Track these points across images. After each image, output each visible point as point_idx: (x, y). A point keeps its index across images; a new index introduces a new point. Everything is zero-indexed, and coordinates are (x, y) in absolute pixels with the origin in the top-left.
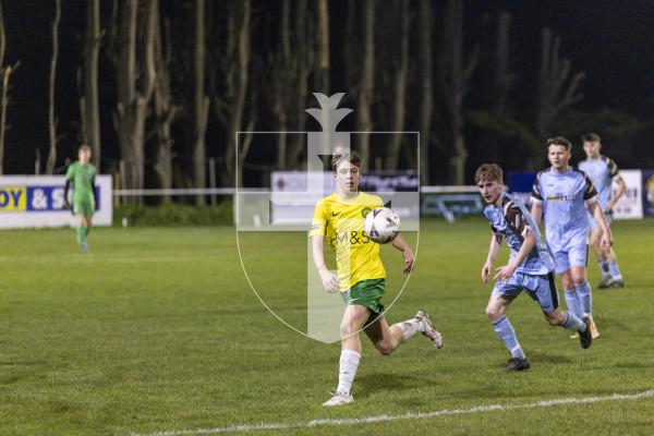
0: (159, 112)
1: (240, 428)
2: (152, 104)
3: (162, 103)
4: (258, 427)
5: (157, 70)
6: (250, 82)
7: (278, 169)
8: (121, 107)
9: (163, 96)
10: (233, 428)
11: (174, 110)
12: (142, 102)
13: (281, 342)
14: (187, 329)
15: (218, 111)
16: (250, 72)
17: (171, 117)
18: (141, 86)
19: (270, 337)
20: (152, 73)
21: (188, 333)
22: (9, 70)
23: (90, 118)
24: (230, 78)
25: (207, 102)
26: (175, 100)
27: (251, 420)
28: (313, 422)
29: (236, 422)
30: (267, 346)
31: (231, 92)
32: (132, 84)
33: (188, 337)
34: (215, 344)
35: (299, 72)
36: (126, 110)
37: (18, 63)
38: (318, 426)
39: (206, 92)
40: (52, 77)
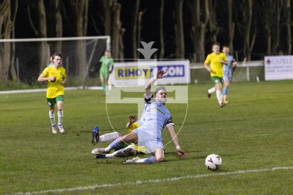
0: (211, 30)
1: (239, 172)
2: (208, 27)
3: (213, 26)
4: (248, 171)
5: (210, 11)
6: (253, 15)
7: (267, 55)
8: (193, 29)
9: (213, 23)
10: (236, 172)
11: (218, 29)
12: (203, 26)
13: (263, 133)
14: (220, 128)
15: (239, 29)
16: (253, 10)
17: (217, 33)
18: (203, 18)
19: (258, 131)
20: (208, 12)
21: (221, 130)
22: (141, 13)
23: (179, 34)
24: (244, 14)
25: (234, 25)
26: (219, 25)
27: (245, 168)
28: (274, 169)
29: (238, 169)
30: (256, 135)
31: (245, 20)
32: (198, 18)
33: (220, 132)
34: (232, 135)
35: (276, 9)
36: (196, 29)
37: (145, 10)
38: (276, 170)
39: (233, 20)
40: (161, 16)
